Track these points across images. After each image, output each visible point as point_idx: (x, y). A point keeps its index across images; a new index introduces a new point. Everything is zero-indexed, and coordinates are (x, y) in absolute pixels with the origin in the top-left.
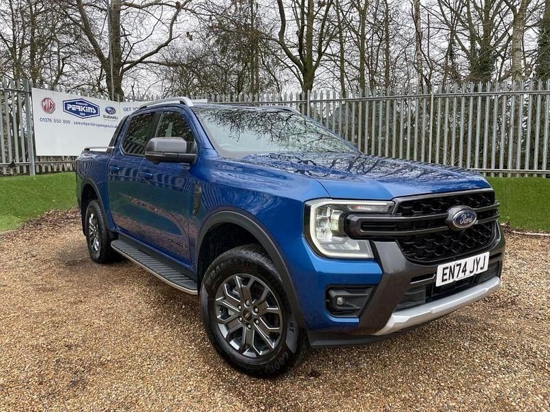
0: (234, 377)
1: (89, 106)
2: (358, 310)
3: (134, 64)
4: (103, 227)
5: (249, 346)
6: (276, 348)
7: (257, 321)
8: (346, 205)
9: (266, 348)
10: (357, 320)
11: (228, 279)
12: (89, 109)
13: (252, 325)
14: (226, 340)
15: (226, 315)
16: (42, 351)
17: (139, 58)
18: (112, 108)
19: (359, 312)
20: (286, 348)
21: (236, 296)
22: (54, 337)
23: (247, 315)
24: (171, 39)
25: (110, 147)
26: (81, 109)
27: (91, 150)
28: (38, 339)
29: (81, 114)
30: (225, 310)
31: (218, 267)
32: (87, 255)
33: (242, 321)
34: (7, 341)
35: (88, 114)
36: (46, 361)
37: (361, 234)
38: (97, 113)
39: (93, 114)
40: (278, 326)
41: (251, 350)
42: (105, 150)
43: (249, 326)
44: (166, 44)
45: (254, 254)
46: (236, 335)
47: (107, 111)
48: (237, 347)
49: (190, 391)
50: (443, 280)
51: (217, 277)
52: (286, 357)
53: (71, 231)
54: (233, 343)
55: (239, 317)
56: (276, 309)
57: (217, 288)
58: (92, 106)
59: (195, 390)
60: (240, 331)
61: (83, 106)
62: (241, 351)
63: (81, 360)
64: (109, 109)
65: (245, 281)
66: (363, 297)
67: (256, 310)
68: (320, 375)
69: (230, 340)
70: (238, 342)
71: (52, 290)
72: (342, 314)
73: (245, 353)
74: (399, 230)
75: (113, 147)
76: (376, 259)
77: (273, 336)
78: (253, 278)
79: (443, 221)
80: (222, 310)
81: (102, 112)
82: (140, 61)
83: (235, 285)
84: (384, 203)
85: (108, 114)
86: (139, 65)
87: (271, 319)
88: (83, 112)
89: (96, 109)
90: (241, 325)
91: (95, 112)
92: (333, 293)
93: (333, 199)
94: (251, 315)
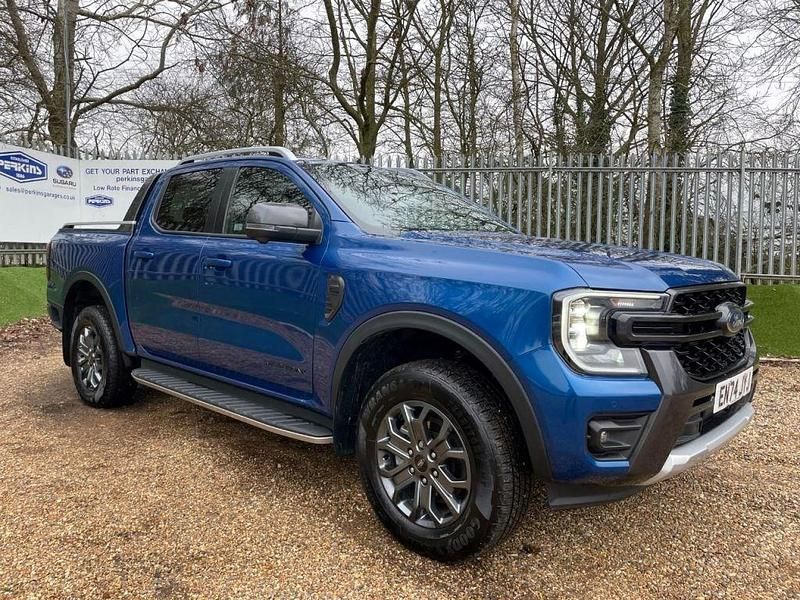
0: (416, 563)
1: (31, 163)
2: (628, 448)
3: (98, 103)
4: (111, 349)
5: (426, 511)
6: (463, 512)
7: (435, 473)
8: (609, 298)
9: (450, 514)
10: (626, 464)
11: (393, 410)
12: (32, 169)
13: (428, 479)
14: (392, 501)
15: (392, 465)
16: (80, 545)
17: (105, 95)
18: (68, 169)
19: (629, 451)
20: (476, 513)
21: (405, 436)
22: (90, 522)
23: (421, 463)
24: (162, 69)
25: (126, 222)
26: (18, 167)
27: (75, 227)
28: (63, 528)
29: (18, 175)
30: (391, 456)
31: (378, 393)
32: (71, 396)
33: (413, 474)
34: (8, 534)
35: (29, 176)
36: (97, 561)
37: (632, 340)
38: (43, 175)
39: (39, 176)
40: (465, 479)
41: (429, 517)
42: (116, 227)
43: (425, 480)
44: (154, 76)
45: (427, 371)
46: (406, 493)
47: (59, 172)
48: (408, 512)
49: (361, 588)
50: (721, 405)
51: (377, 407)
52: (477, 526)
53: (20, 360)
54: (401, 506)
55: (411, 466)
56: (459, 453)
57: (378, 424)
58: (36, 164)
59: (368, 585)
60: (412, 488)
61: (22, 163)
62: (414, 517)
63: (156, 554)
64: (62, 170)
65: (416, 412)
66: (634, 429)
67: (434, 455)
68: (538, 550)
69: (398, 502)
70: (409, 505)
71: (41, 450)
72: (606, 456)
73: (419, 522)
74: (676, 333)
75: (134, 222)
76: (651, 374)
77: (459, 494)
78: (427, 407)
79: (712, 324)
80: (386, 457)
81: (52, 173)
82: (108, 100)
83: (403, 421)
84: (657, 296)
85: (62, 179)
86: (106, 106)
87: (454, 467)
88: (22, 172)
89: (42, 168)
90: (413, 479)
91: (40, 173)
92: (597, 426)
93: (594, 289)
94: (426, 462)
